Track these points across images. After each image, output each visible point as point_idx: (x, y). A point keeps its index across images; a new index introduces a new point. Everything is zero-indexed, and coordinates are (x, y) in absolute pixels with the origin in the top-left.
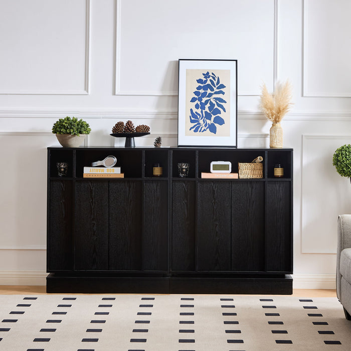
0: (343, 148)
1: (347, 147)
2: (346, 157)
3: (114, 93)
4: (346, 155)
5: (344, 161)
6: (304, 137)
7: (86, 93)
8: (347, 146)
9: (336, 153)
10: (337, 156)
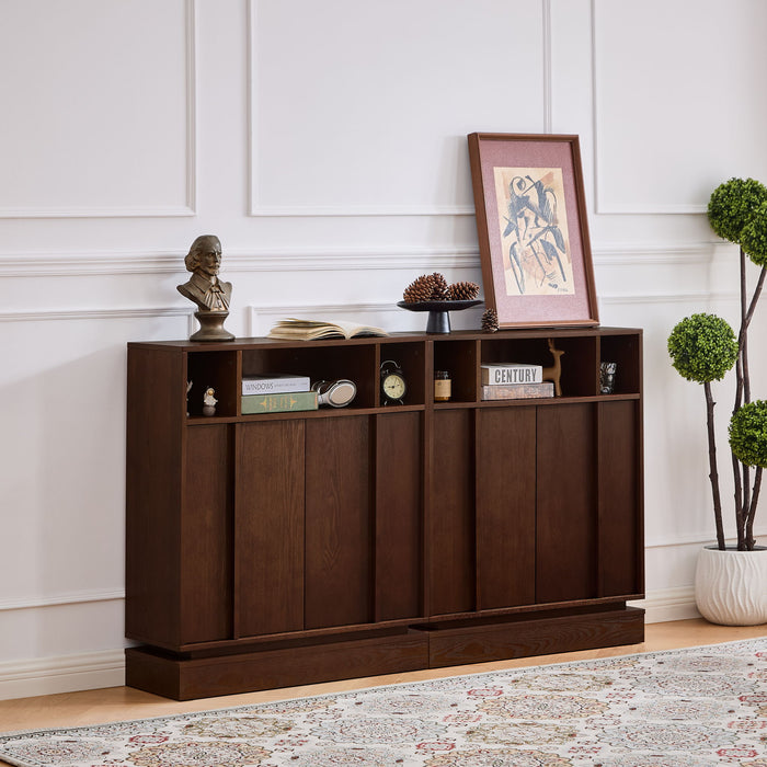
3: (248, 212)
7: (191, 213)
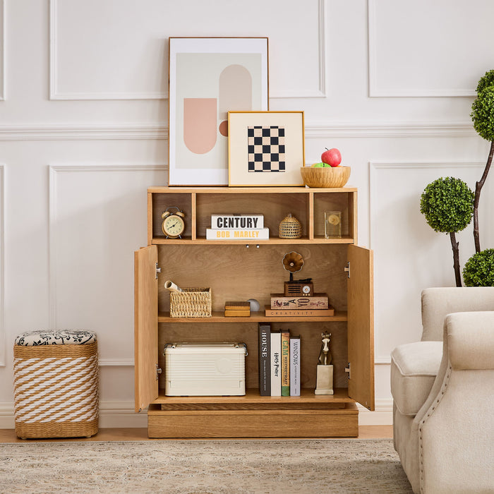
0: (437, 183)
1: (444, 182)
2: (442, 200)
4: (442, 195)
5: (438, 206)
6: (372, 167)
8: (444, 179)
9: (425, 193)
10: (427, 197)
